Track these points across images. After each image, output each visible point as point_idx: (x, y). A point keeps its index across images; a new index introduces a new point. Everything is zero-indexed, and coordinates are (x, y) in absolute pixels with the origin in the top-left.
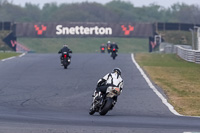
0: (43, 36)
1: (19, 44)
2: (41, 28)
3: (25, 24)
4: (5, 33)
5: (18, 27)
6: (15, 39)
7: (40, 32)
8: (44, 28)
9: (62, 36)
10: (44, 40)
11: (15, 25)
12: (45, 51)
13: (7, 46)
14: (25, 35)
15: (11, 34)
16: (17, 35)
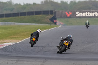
0: (70, 17)
1: (58, 21)
2: (69, 14)
3: (61, 11)
4: (51, 16)
5: (57, 13)
6: (56, 19)
7: (68, 15)
8: (70, 13)
9: (79, 17)
10: (70, 19)
11: (55, 12)
12: (71, 24)
13: (52, 22)
14: (61, 17)
15: (54, 16)
16: (57, 17)
